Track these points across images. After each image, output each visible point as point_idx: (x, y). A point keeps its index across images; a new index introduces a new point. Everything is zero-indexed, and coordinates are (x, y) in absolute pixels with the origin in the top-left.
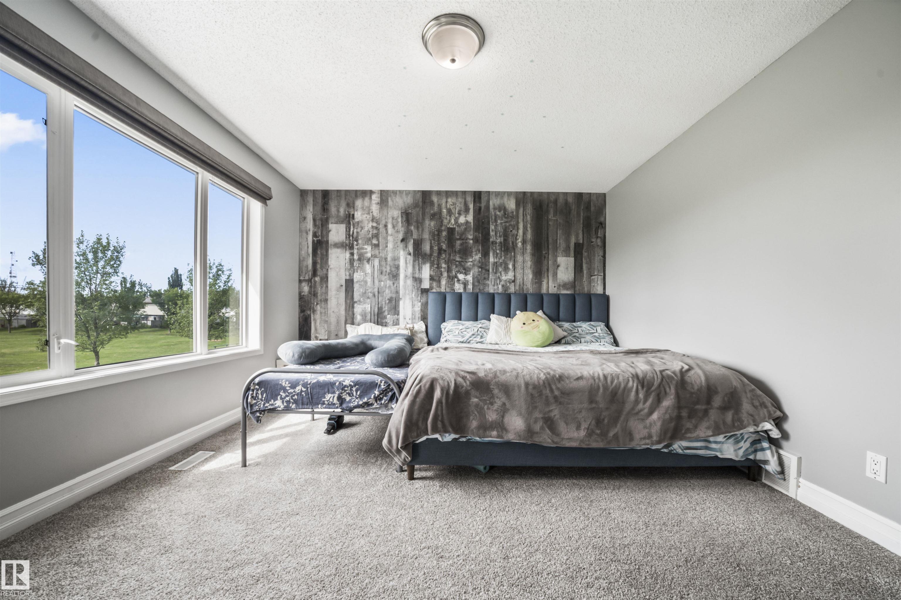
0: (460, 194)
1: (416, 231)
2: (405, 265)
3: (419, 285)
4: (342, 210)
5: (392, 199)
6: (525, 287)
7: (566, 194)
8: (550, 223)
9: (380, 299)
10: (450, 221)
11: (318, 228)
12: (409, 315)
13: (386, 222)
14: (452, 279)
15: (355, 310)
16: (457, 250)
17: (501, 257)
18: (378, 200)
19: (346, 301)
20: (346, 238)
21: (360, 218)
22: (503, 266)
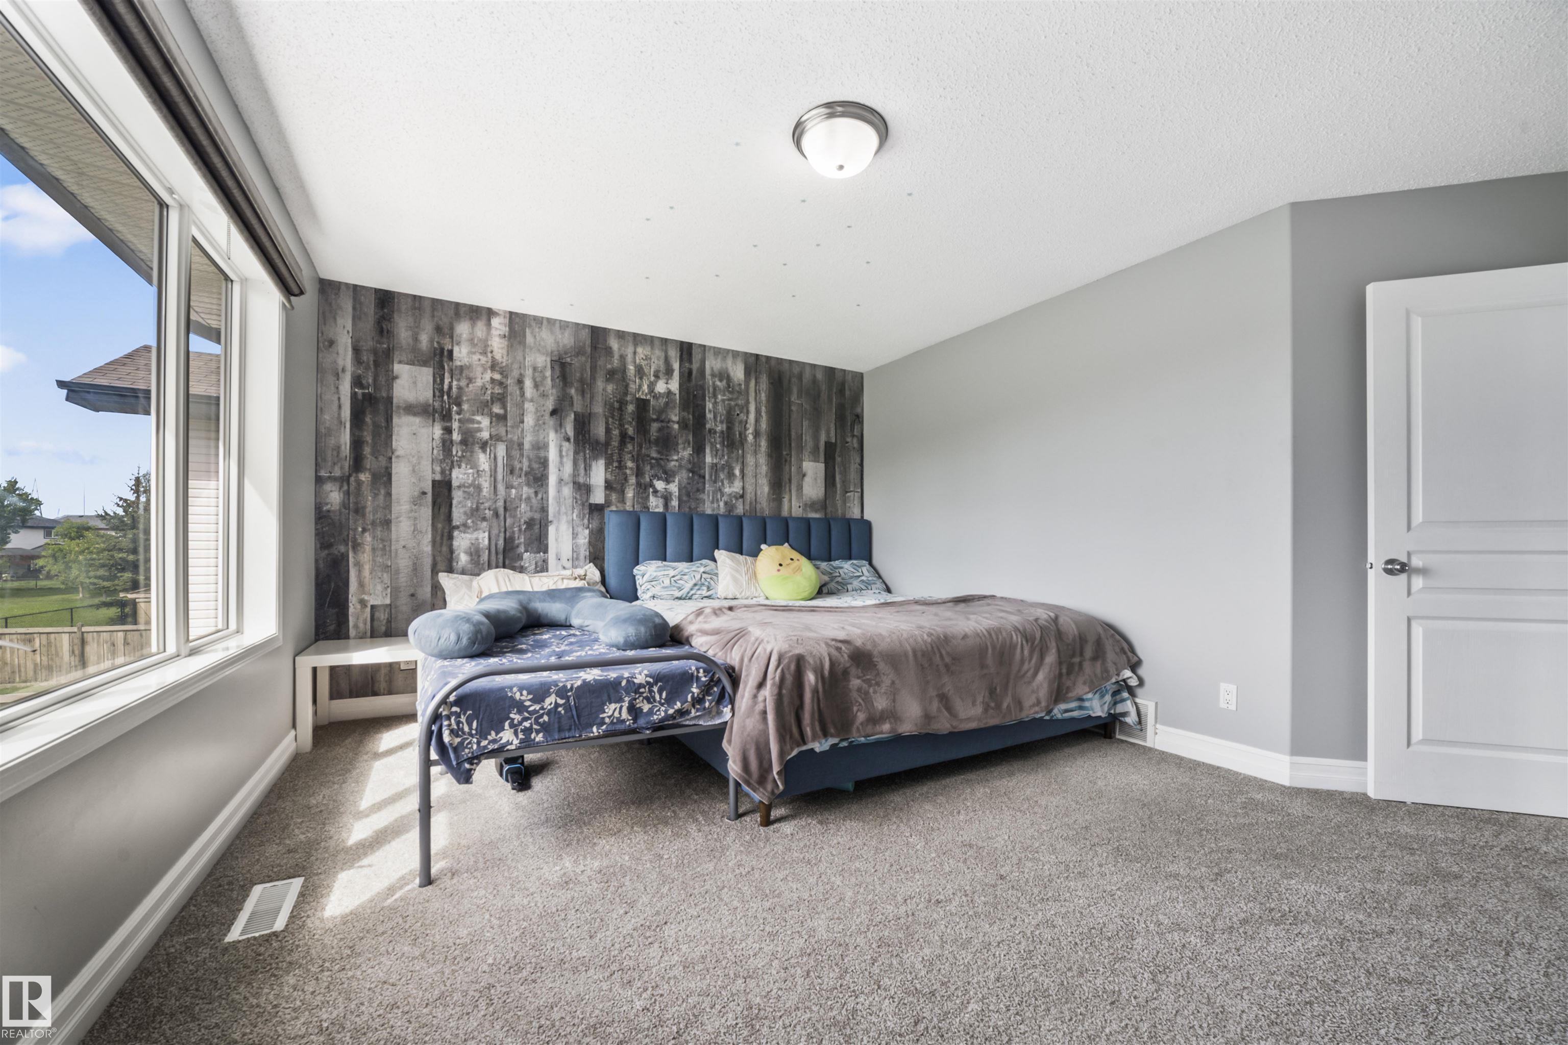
0: (657, 343)
1: (580, 398)
2: (558, 459)
3: (585, 496)
4: (424, 339)
5: (532, 333)
6: (758, 506)
7: (814, 366)
8: (794, 408)
9: (509, 521)
10: (640, 386)
11: (367, 368)
12: (567, 552)
13: (521, 374)
14: (644, 488)
15: (456, 543)
16: (653, 438)
17: (723, 456)
18: (505, 330)
19: (433, 525)
20: (434, 396)
21: (466, 360)
22: (726, 471)
